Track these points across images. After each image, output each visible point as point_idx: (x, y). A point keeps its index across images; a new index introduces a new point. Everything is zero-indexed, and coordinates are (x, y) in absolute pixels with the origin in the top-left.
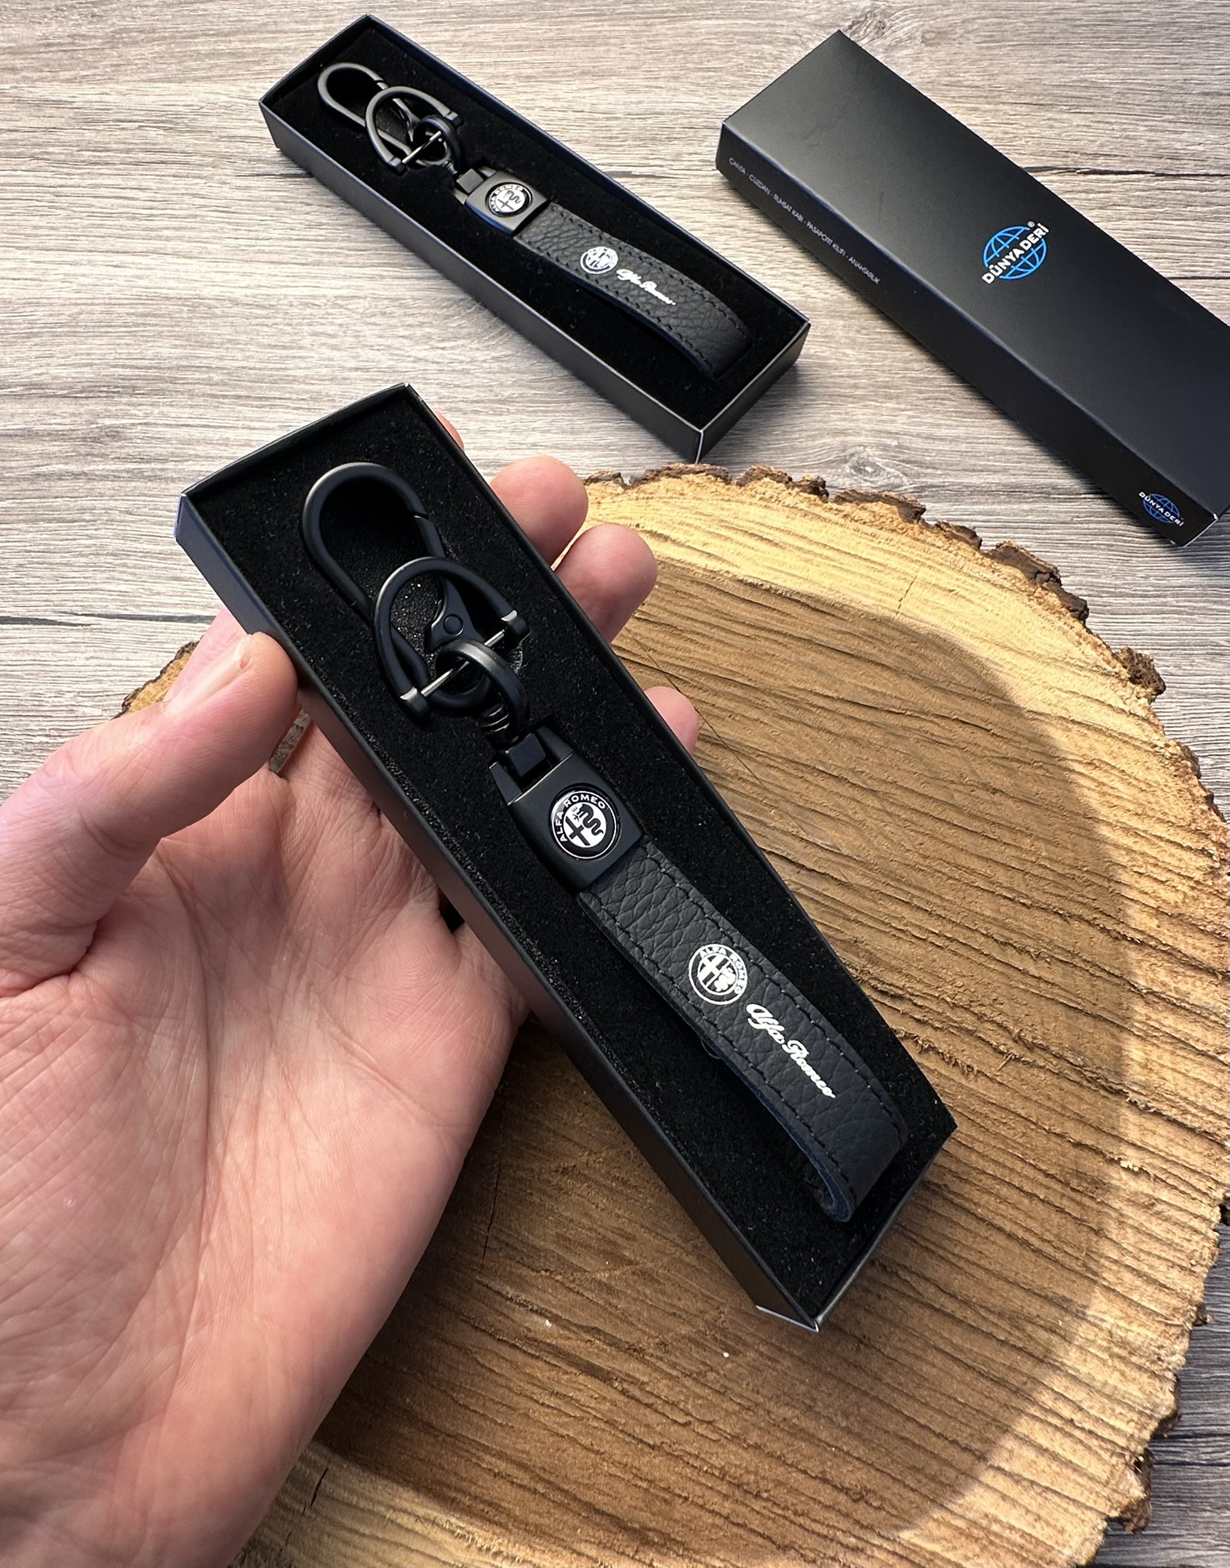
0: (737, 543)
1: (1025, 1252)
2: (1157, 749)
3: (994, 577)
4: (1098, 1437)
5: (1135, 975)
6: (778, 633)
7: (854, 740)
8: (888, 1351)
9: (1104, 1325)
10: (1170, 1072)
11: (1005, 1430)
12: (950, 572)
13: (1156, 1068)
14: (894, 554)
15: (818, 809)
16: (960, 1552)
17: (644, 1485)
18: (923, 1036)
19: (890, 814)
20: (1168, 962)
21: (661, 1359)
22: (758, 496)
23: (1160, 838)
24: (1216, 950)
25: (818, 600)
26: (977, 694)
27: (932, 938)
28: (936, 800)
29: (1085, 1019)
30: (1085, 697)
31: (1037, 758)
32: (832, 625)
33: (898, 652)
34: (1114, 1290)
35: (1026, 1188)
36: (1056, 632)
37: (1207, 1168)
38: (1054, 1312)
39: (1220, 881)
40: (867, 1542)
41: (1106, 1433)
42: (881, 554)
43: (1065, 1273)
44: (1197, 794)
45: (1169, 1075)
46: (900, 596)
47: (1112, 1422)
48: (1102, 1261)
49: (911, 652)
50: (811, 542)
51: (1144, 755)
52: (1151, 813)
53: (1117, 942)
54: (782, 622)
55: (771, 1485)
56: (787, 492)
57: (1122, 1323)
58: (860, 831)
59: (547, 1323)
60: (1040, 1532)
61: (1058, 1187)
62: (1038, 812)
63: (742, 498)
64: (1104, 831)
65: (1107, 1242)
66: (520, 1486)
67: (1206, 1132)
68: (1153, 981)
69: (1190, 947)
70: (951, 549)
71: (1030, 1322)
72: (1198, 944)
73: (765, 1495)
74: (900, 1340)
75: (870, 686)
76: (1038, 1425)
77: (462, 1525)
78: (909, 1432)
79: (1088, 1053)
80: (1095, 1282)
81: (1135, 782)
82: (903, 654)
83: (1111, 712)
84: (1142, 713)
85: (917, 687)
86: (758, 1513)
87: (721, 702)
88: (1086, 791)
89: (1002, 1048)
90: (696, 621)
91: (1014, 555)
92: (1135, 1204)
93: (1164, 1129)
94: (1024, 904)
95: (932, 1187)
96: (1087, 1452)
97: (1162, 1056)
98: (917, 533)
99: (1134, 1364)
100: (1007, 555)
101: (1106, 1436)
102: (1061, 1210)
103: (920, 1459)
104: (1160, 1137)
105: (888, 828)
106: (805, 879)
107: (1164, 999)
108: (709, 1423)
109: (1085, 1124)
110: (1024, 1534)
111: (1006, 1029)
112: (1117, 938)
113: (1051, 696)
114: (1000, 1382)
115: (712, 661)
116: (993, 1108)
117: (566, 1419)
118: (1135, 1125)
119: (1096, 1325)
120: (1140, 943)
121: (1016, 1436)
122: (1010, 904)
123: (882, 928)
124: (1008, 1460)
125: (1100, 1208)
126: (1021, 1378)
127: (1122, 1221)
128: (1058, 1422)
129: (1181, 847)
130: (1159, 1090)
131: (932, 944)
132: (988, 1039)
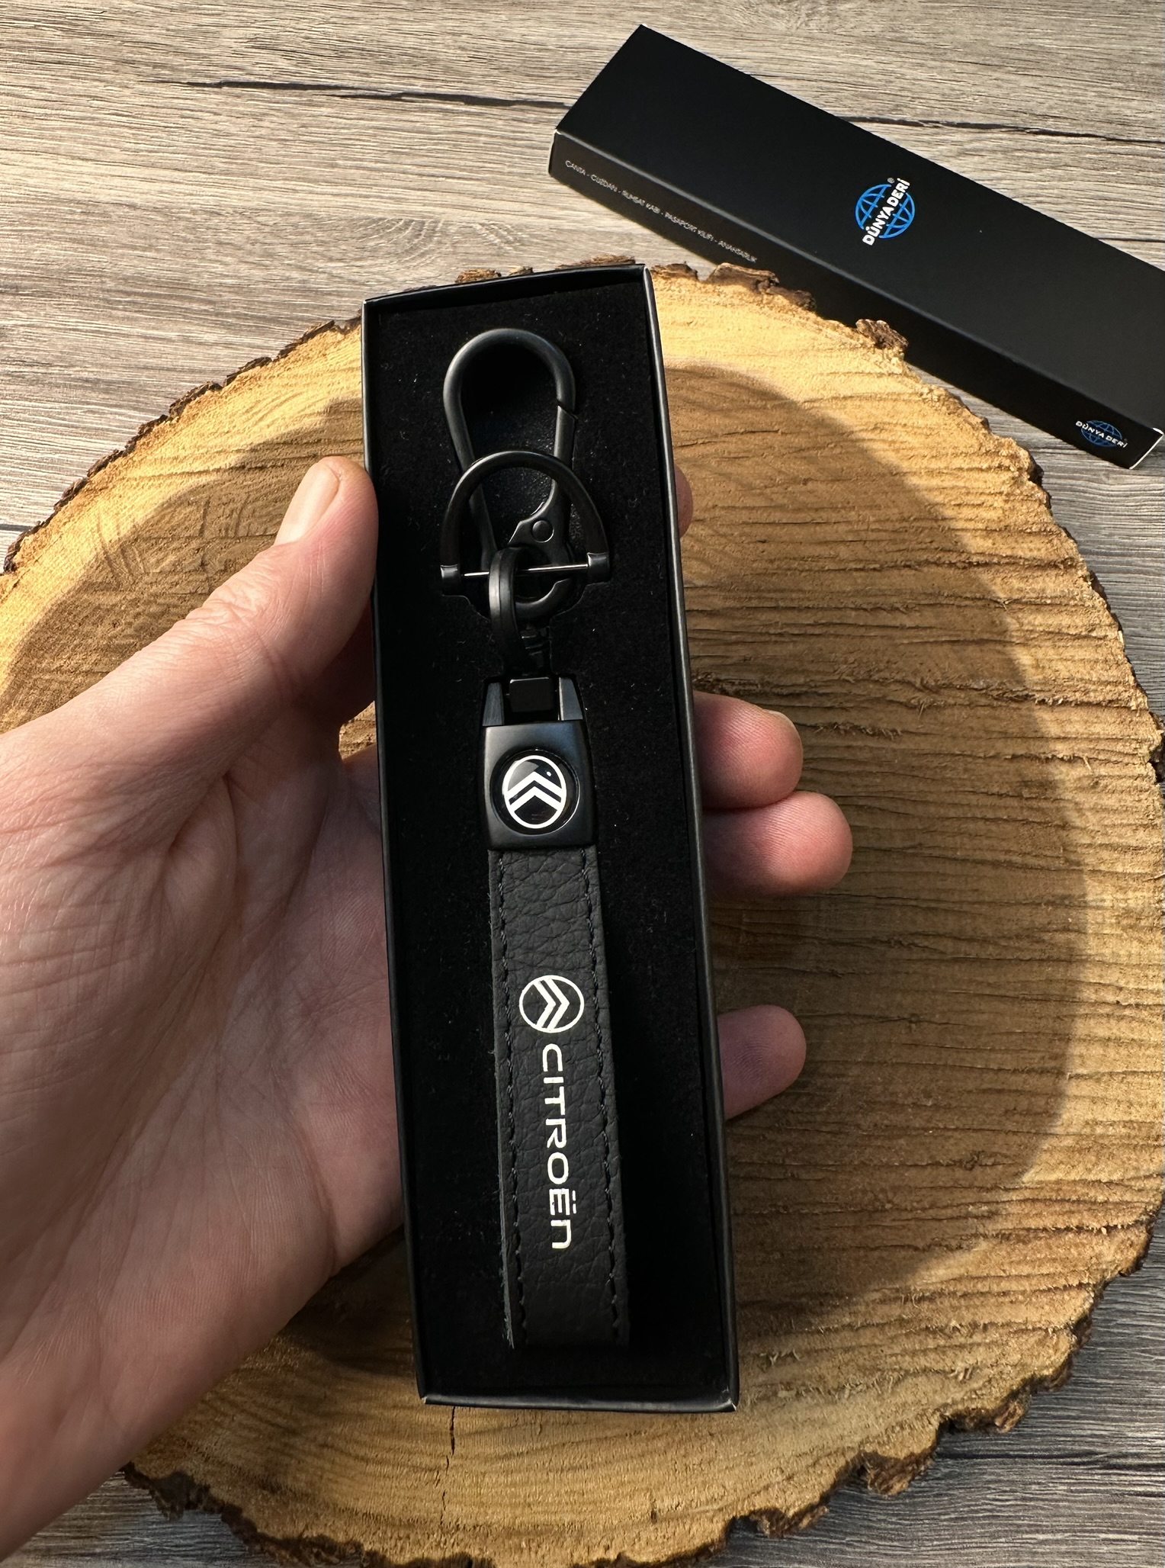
1: (1012, 873)
2: (924, 396)
3: (722, 299)
5: (993, 592)
8: (938, 1018)
9: (1108, 904)
10: (1060, 663)
11: (1067, 1039)
12: (681, 308)
16: (1081, 1168)
18: (840, 722)
20: (1014, 571)
23: (961, 469)
24: (1049, 545)
26: (752, 403)
27: (810, 630)
28: (761, 508)
29: (971, 648)
30: (845, 373)
31: (828, 439)
34: (1099, 871)
35: (990, 815)
36: (796, 328)
37: (1126, 732)
38: (1061, 913)
40: (997, 1203)
43: (1054, 875)
44: (974, 422)
45: (1059, 666)
47: (1150, 987)
48: (1079, 850)
52: (944, 452)
53: (966, 571)
55: (890, 1195)
57: (1119, 896)
58: (704, 561)
60: (1136, 1115)
61: (1015, 803)
62: (850, 485)
64: (913, 481)
65: (1075, 832)
67: (1110, 702)
68: (1011, 591)
69: (1027, 552)
71: (1045, 931)
72: (1032, 546)
73: (888, 1206)
74: (944, 1003)
76: (1092, 1022)
78: (989, 1082)
79: (986, 674)
80: (1080, 871)
81: (919, 431)
83: (872, 380)
84: (898, 370)
86: (890, 1227)
88: (882, 453)
89: (914, 702)
91: (730, 274)
92: (1082, 789)
93: (1077, 715)
94: (875, 569)
95: (910, 851)
96: (1142, 1025)
97: (1046, 651)
99: (1143, 927)
100: (724, 276)
101: (1152, 1002)
102: (1026, 822)
103: (1009, 1101)
104: (1076, 722)
105: (727, 548)
107: (1026, 603)
108: (810, 1165)
109: (1012, 738)
110: (1125, 1124)
111: (910, 684)
112: (964, 568)
113: (815, 383)
114: (1045, 999)
116: (930, 758)
118: (1053, 721)
119: (1098, 908)
120: (986, 564)
121: (1079, 1039)
122: (863, 574)
123: (763, 639)
124: (1083, 1064)
125: (1056, 805)
126: (1059, 986)
127: (1080, 811)
128: (1107, 1010)
129: (981, 470)
130: (1059, 682)
131: (813, 635)
132: (899, 699)
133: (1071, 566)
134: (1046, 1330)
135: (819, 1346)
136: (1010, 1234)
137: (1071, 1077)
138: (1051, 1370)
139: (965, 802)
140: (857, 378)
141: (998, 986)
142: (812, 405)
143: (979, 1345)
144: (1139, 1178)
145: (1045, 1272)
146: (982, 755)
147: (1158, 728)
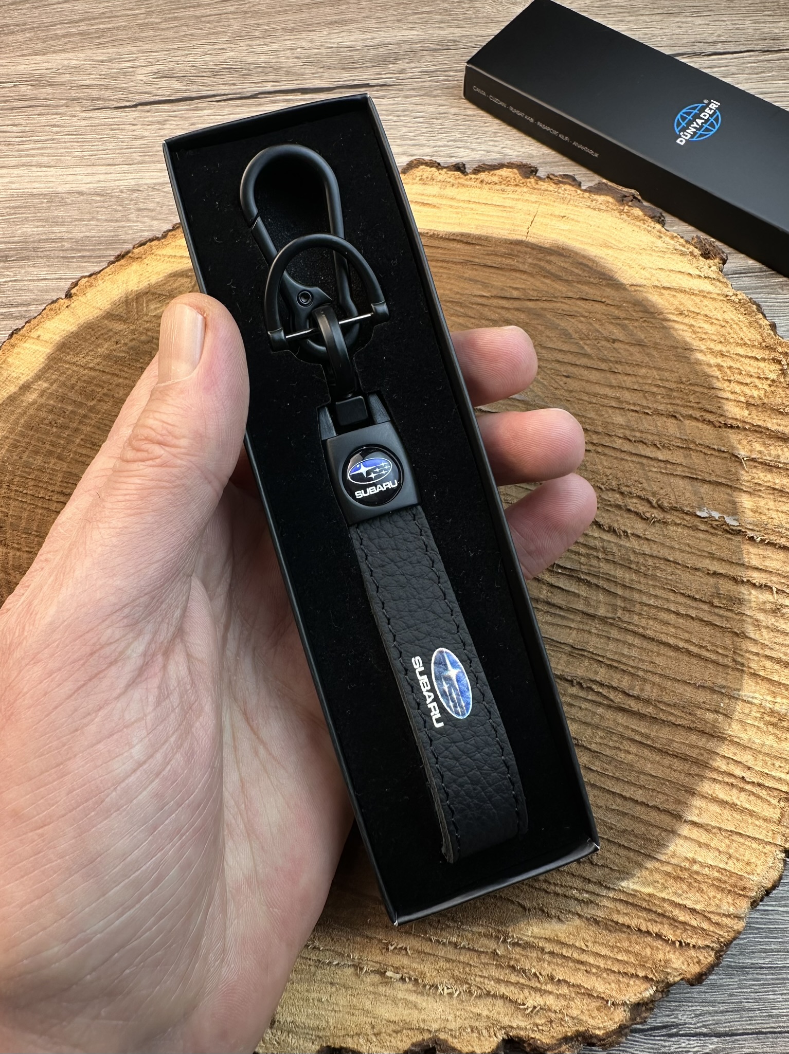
1: (687, 659)
2: (728, 298)
3: (593, 204)
4: (765, 787)
5: (737, 449)
6: (443, 261)
8: (593, 747)
10: (775, 513)
11: (693, 793)
12: (562, 206)
13: (766, 511)
14: (518, 200)
16: (672, 891)
20: (761, 438)
22: (418, 178)
23: (740, 355)
25: (468, 236)
26: (592, 280)
28: (572, 353)
29: (706, 486)
30: (670, 271)
31: (641, 314)
33: (530, 260)
34: (759, 676)
35: (679, 611)
36: (642, 232)
38: (716, 697)
40: (598, 895)
41: (771, 783)
42: (509, 201)
43: (719, 669)
44: (764, 324)
45: (774, 514)
46: (527, 225)
47: (774, 774)
48: (747, 655)
49: (540, 260)
50: (459, 201)
51: (720, 303)
52: (731, 340)
53: (720, 430)
56: (437, 173)
57: (769, 698)
60: (731, 866)
61: (706, 607)
64: (698, 356)
65: (748, 640)
68: (751, 451)
69: (775, 425)
70: (560, 191)
71: (698, 707)
72: (781, 422)
74: (601, 737)
75: (515, 286)
76: (717, 786)
78: (618, 806)
79: (711, 507)
80: (742, 671)
81: (716, 322)
82: (535, 262)
83: (690, 279)
84: (713, 276)
85: (548, 281)
88: (681, 332)
89: (648, 515)
91: (604, 188)
92: (764, 611)
93: (777, 554)
94: (648, 414)
95: (609, 620)
96: (759, 801)
97: (767, 503)
98: (534, 184)
99: (783, 727)
100: (599, 189)
101: (772, 786)
102: (709, 624)
103: (629, 824)
104: (775, 560)
107: (761, 463)
109: (718, 559)
110: (720, 870)
111: (648, 501)
112: (719, 426)
113: (644, 273)
114: (684, 758)
116: (647, 558)
118: (755, 554)
119: (749, 702)
120: (738, 427)
121: (702, 796)
122: (636, 414)
124: (699, 815)
125: (738, 617)
126: (697, 751)
127: (757, 625)
128: (732, 780)
129: (757, 359)
130: (769, 526)
132: (636, 510)
134: (607, 1002)
135: (427, 950)
136: (599, 921)
137: (685, 822)
138: (602, 1032)
139: (666, 597)
140: (680, 276)
141: (647, 737)
142: (638, 288)
143: (550, 993)
144: (719, 914)
145: (620, 958)
146: (689, 566)
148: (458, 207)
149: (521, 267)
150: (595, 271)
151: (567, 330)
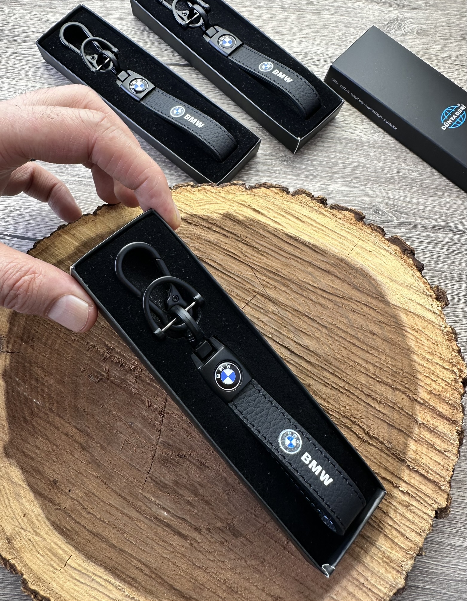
0: (288, 219)
2: (442, 328)
3: (388, 249)
4: (372, 591)
5: (417, 416)
6: (299, 258)
7: (322, 305)
9: (382, 549)
11: (337, 583)
12: (371, 244)
13: (419, 453)
14: (350, 233)
15: (303, 330)
17: (193, 581)
19: (331, 337)
20: (431, 413)
21: (208, 534)
22: (299, 201)
23: (437, 364)
24: (451, 411)
25: (316, 247)
26: (373, 295)
27: (340, 389)
28: (350, 334)
29: (395, 430)
30: (416, 303)
31: (393, 324)
32: (320, 258)
33: (345, 273)
34: (388, 537)
36: (410, 275)
37: (433, 495)
38: (364, 541)
39: (458, 384)
41: (376, 591)
42: (345, 232)
43: (370, 527)
44: (455, 348)
45: (424, 457)
46: (349, 250)
47: (379, 587)
48: (386, 525)
49: (350, 274)
50: (317, 223)
51: (436, 329)
52: (435, 353)
53: (413, 402)
54: (301, 253)
55: (243, 589)
56: (311, 201)
57: (389, 550)
58: (318, 342)
59: (165, 514)
62: (390, 345)
63: (293, 201)
64: (415, 357)
65: (389, 517)
66: (145, 574)
67: (435, 481)
68: (424, 419)
69: (441, 409)
70: (373, 235)
72: (445, 407)
75: (332, 285)
76: (350, 583)
77: (121, 585)
79: (394, 443)
80: (381, 532)
81: (430, 340)
82: (347, 274)
83: (426, 310)
84: (438, 313)
85: (351, 289)
87: (271, 282)
88: (410, 340)
89: (360, 436)
90: (266, 247)
91: (398, 241)
92: (402, 504)
93: (418, 477)
94: (378, 381)
97: (423, 449)
98: (360, 226)
99: (391, 566)
100: (395, 241)
101: (375, 592)
104: (416, 480)
105: (329, 342)
106: (293, 357)
107: (427, 427)
108: (223, 562)
109: (388, 471)
111: (363, 429)
112: (412, 400)
113: (402, 300)
115: (270, 264)
117: (166, 551)
118: (407, 474)
119: (378, 548)
120: (422, 404)
122: (373, 380)
123: (321, 381)
124: (336, 595)
125: (388, 504)
127: (396, 511)
128: (358, 583)
129: (445, 368)
130: (419, 462)
131: (339, 391)
132: (355, 431)
133: (455, 424)
137: (329, 596)
140: (420, 307)
142: (396, 307)
147: (447, 501)
148: (316, 227)
149: (339, 275)
150: (377, 290)
151: (351, 320)
